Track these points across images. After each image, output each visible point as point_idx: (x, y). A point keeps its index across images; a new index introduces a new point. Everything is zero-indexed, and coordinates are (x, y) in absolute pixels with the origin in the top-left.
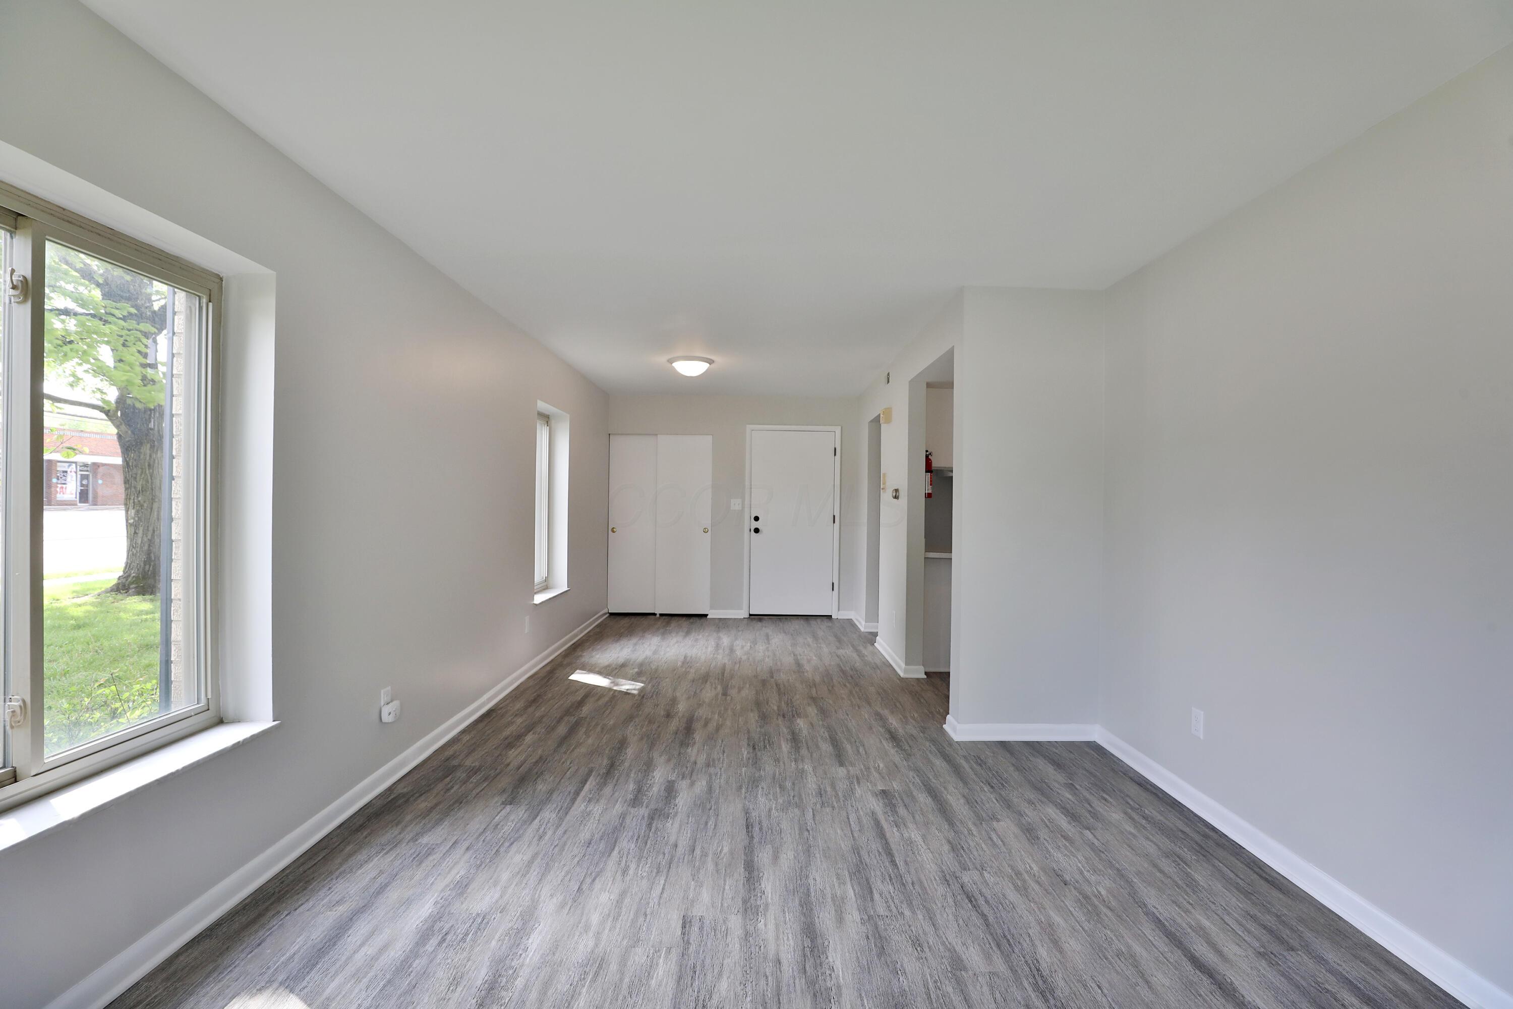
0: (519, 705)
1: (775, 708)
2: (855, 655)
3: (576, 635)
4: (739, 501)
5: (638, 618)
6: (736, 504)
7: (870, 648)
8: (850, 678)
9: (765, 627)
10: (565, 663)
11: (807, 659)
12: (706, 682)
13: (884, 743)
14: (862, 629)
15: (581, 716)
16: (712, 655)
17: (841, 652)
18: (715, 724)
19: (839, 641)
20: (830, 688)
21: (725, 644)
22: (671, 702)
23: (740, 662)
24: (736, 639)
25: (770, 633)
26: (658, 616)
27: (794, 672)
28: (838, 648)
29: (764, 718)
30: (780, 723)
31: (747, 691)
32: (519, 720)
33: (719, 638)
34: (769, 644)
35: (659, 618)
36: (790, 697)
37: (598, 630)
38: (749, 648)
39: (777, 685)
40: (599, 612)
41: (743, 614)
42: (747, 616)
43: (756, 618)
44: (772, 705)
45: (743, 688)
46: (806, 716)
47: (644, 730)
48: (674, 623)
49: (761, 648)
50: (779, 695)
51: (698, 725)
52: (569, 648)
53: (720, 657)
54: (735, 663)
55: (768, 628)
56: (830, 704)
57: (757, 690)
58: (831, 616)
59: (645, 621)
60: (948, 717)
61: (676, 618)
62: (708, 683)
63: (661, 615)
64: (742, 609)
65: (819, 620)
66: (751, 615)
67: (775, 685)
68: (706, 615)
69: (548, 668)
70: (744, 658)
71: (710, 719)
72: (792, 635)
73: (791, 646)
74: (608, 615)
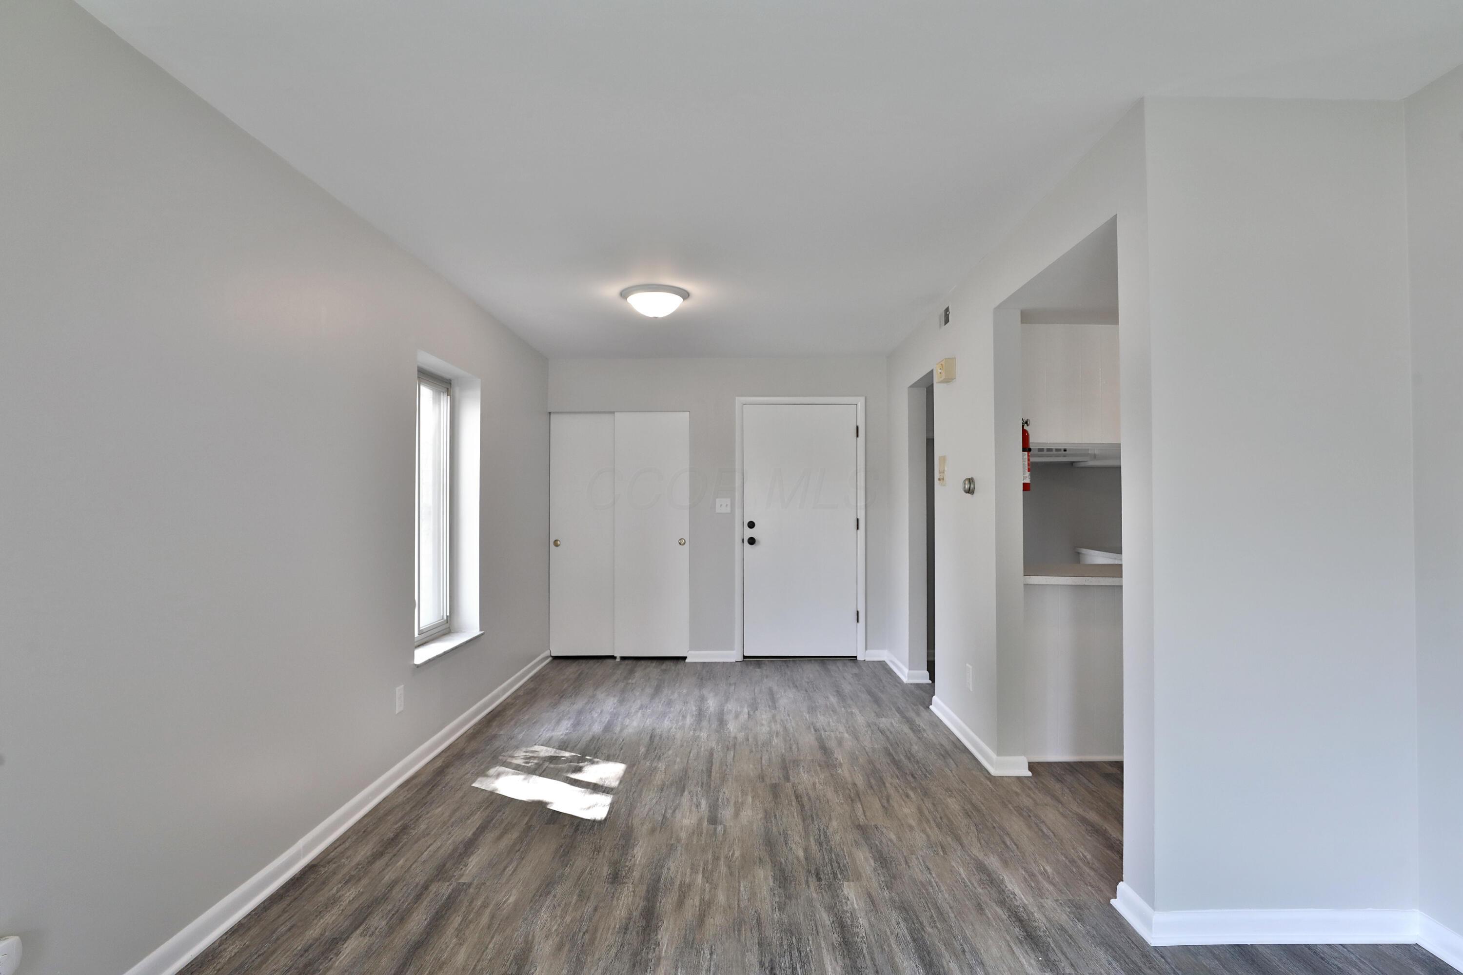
0: (364, 852)
1: (801, 853)
2: (906, 729)
3: (497, 697)
4: (728, 501)
5: (591, 662)
6: (722, 506)
7: (924, 714)
8: (910, 778)
9: (767, 677)
10: (467, 751)
11: (836, 738)
12: (683, 791)
13: (1018, 951)
14: (905, 680)
15: (462, 881)
16: (691, 733)
17: (884, 722)
18: (697, 901)
19: (876, 701)
20: (885, 802)
21: (712, 709)
22: (623, 842)
23: (735, 745)
24: (727, 700)
25: (775, 688)
26: (618, 660)
27: (820, 765)
28: (878, 715)
29: (783, 879)
30: (815, 895)
31: (750, 813)
32: (350, 894)
33: (702, 699)
34: (775, 708)
35: (619, 664)
36: (822, 827)
37: (532, 685)
38: (746, 716)
39: (797, 797)
40: (539, 655)
41: (733, 656)
42: (740, 659)
43: (752, 661)
44: (794, 846)
45: (742, 803)
46: (858, 877)
47: (568, 919)
48: (640, 671)
49: (764, 716)
50: (804, 821)
51: (666, 903)
52: (480, 722)
53: (704, 735)
54: (728, 749)
55: (771, 680)
56: (891, 840)
57: (766, 811)
58: (856, 657)
59: (599, 669)
60: (1121, 886)
61: (643, 662)
62: (686, 793)
63: (623, 658)
64: (733, 650)
65: (840, 664)
66: (745, 657)
67: (793, 798)
68: (685, 658)
69: (439, 763)
70: (741, 736)
71: (689, 886)
72: (806, 691)
73: (809, 713)
74: (550, 659)
